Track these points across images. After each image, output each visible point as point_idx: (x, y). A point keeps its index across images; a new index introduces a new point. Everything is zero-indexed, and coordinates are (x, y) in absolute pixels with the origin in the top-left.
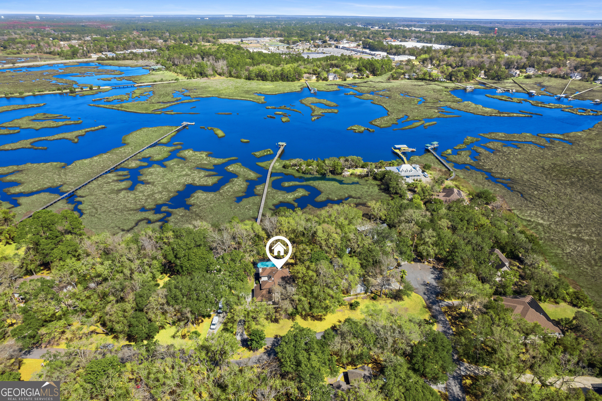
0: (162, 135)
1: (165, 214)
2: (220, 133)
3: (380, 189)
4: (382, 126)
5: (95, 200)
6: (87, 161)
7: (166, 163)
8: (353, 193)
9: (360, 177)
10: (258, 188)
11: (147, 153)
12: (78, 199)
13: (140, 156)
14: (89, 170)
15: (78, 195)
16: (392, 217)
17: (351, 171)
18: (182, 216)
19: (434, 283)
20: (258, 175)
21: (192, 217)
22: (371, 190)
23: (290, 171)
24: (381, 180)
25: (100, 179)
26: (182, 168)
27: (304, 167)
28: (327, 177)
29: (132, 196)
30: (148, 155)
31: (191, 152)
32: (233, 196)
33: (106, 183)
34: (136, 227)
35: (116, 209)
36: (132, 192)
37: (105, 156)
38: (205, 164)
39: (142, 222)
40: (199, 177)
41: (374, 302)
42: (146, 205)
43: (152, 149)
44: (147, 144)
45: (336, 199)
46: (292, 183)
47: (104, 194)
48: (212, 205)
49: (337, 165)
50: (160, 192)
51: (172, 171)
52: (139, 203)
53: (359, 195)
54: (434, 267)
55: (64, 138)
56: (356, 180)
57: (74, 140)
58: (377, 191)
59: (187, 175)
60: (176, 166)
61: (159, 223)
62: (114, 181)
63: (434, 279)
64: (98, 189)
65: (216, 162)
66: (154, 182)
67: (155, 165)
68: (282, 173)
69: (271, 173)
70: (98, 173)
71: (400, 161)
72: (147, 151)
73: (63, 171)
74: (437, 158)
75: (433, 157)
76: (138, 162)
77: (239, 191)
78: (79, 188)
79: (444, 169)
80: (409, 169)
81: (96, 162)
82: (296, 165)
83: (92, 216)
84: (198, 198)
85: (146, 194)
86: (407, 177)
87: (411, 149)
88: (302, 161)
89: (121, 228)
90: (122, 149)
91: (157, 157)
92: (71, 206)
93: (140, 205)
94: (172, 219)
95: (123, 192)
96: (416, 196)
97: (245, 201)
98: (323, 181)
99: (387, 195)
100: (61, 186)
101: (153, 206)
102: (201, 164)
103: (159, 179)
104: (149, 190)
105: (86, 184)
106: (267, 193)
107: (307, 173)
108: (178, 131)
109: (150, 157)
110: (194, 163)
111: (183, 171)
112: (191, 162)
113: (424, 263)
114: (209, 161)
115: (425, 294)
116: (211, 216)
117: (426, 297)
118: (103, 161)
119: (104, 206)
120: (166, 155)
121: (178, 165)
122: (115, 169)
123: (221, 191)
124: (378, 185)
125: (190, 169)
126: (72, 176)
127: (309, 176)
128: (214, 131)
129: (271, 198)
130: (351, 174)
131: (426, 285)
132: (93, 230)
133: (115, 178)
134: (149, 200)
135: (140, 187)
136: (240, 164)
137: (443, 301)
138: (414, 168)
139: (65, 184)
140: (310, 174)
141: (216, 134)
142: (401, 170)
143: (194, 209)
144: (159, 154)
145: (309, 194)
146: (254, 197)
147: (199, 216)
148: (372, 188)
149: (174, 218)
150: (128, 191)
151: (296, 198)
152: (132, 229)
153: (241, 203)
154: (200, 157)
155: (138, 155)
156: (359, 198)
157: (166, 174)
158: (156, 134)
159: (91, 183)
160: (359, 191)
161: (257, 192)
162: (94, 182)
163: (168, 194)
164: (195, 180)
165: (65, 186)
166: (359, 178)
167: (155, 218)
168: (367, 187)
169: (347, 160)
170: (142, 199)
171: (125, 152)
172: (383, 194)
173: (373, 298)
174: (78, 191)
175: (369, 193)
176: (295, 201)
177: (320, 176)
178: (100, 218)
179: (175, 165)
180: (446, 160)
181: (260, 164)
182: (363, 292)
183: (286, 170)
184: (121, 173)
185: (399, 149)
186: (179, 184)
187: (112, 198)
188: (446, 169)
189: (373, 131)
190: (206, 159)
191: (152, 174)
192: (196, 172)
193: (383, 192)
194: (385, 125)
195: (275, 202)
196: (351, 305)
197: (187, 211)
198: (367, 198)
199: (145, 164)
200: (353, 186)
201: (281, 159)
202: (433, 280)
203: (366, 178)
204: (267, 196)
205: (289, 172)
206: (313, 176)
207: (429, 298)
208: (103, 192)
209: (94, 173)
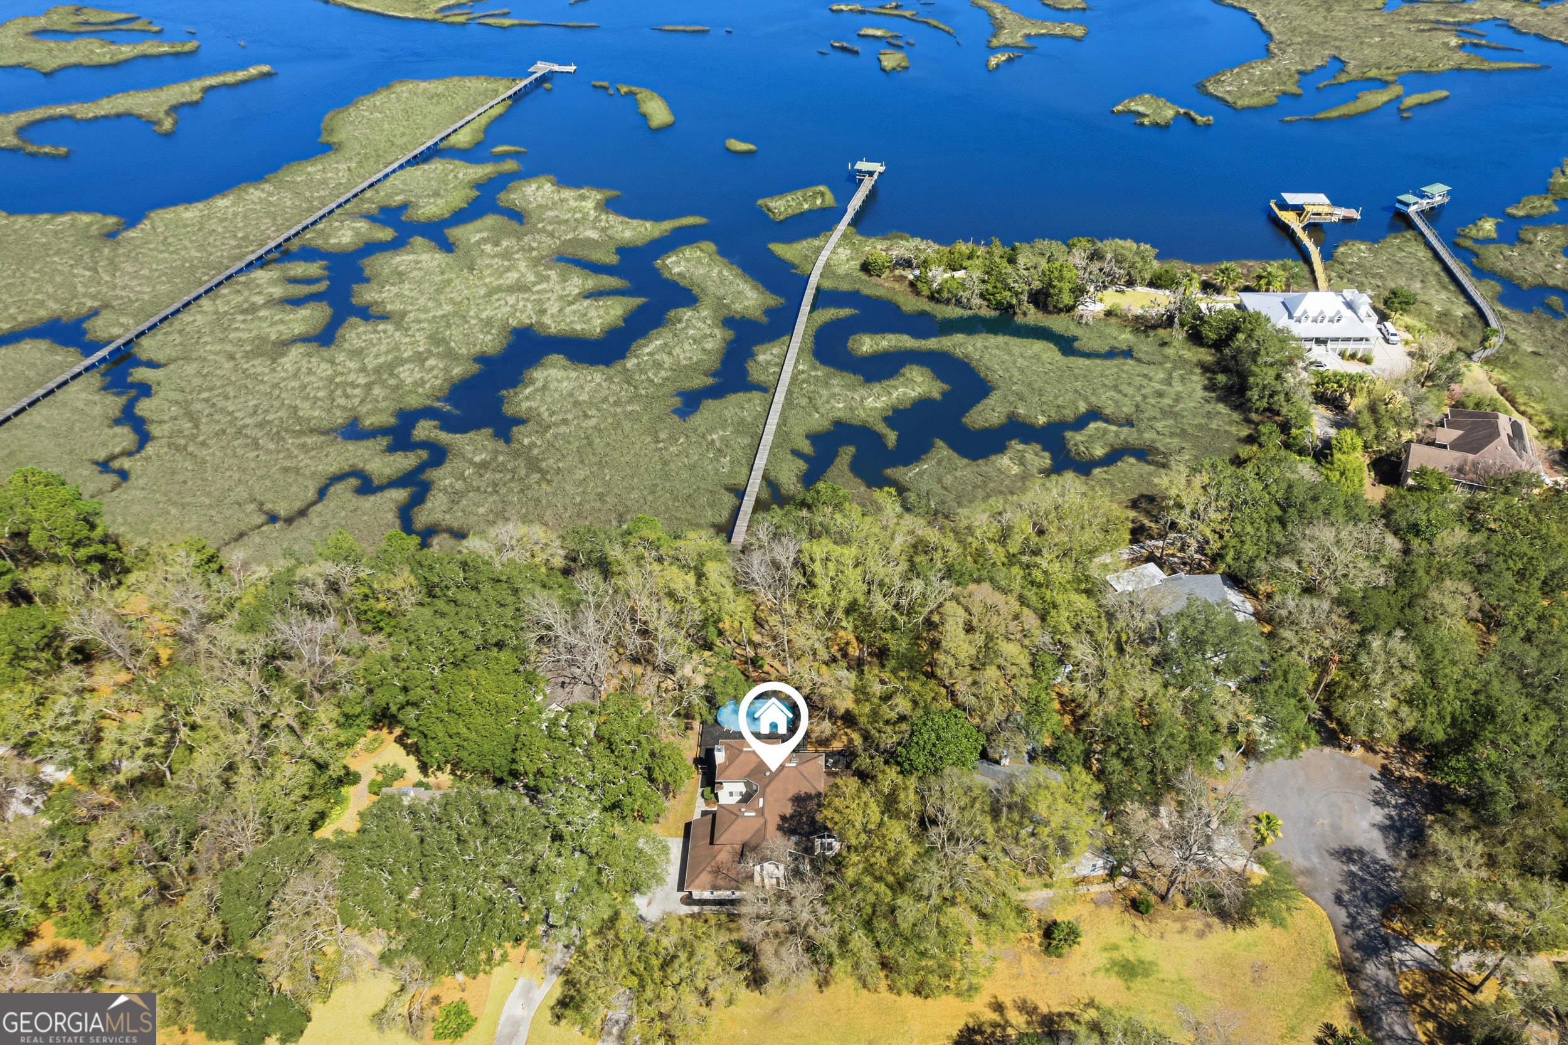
0: (459, 112)
1: (424, 454)
2: (658, 112)
3: (1210, 387)
4: (1240, 103)
5: (197, 381)
6: (190, 213)
7: (456, 233)
8: (1106, 401)
9: (1143, 325)
10: (761, 358)
11: (395, 191)
12: (141, 374)
13: (373, 201)
14: (194, 253)
15: (144, 356)
16: (1250, 550)
17: (1111, 298)
18: (484, 465)
19: (1379, 848)
20: (772, 301)
21: (514, 471)
22: (1178, 387)
23: (885, 286)
24: (1218, 345)
25: (224, 291)
26: (507, 255)
27: (939, 275)
28: (1019, 319)
29: (324, 369)
30: (399, 199)
31: (548, 187)
32: (670, 388)
33: (245, 312)
34: (319, 507)
35: (260, 425)
36: (326, 353)
37: (255, 194)
38: (588, 240)
39: (338, 488)
40: (561, 298)
41: (1139, 923)
42: (364, 410)
43: (417, 173)
44: (404, 148)
45: (1042, 420)
46: (887, 342)
47: (231, 357)
48: (593, 422)
49: (1061, 278)
50: (420, 359)
51: (471, 269)
52: (342, 401)
53: (1127, 409)
54: (1385, 771)
55: (128, 115)
56: (1126, 337)
57: (158, 123)
58: (1200, 393)
59: (520, 287)
60: (488, 248)
61: (400, 495)
62: (271, 303)
63: (1383, 829)
64: (212, 332)
65: (628, 234)
66: (404, 314)
67: (418, 241)
68: (857, 293)
69: (818, 289)
70: (220, 266)
71: (1299, 268)
72: (395, 181)
73: (106, 251)
74: (1437, 256)
75: (1422, 253)
76: (362, 225)
77: (693, 368)
78: (150, 329)
79: (1461, 309)
80: (1329, 314)
81: (221, 220)
82: (908, 264)
83: (178, 448)
84: (545, 388)
85: (371, 363)
86: (1320, 341)
87: (1341, 212)
88: (930, 249)
89: (268, 506)
90: (313, 169)
91: (430, 209)
92: (114, 403)
93: (344, 408)
94: (443, 477)
95: (296, 351)
96: (1348, 434)
97: (710, 408)
98: (1001, 339)
99: (1236, 416)
100: (94, 313)
101: (386, 419)
102: (576, 241)
103: (422, 301)
104: (383, 348)
105: (178, 311)
106: (794, 379)
107: (948, 302)
108: (516, 97)
109: (405, 206)
110: (552, 235)
111: (508, 270)
112: (543, 230)
113: (1349, 748)
114: (604, 230)
115: (1339, 900)
116: (580, 474)
117: (1342, 915)
118: (245, 217)
119: (223, 410)
120: (456, 198)
121: (497, 244)
122: (283, 254)
123: (631, 363)
124: (1205, 368)
125: (535, 263)
126: (135, 275)
127: (952, 312)
128: (636, 104)
129: (804, 402)
130: (1109, 313)
131: (1347, 854)
132: (173, 511)
133: (277, 292)
134: (377, 391)
135: (355, 333)
136: (710, 246)
137: (1409, 938)
138: (1350, 305)
139: (106, 306)
140: (959, 302)
141: (644, 116)
142: (1297, 314)
143: (525, 437)
144: (436, 194)
145: (943, 394)
146: (741, 396)
147: (540, 470)
148: (1183, 379)
149: (453, 475)
150: (311, 347)
151: (896, 410)
152: (302, 513)
153: (698, 420)
154: (574, 210)
155: (369, 194)
156: (1130, 423)
157: (449, 281)
158: (438, 110)
159: (193, 308)
160: (1130, 391)
161: (756, 374)
162: (205, 302)
163: (446, 369)
164: (543, 312)
165: (106, 315)
166: (1136, 330)
167: (388, 471)
168: (1161, 375)
169: (1096, 256)
170: (353, 385)
171: (325, 182)
172: (1221, 407)
173: (1137, 906)
174: (145, 341)
175: (1167, 401)
176: (888, 421)
177: (994, 314)
178: (204, 462)
179: (485, 240)
180: (1471, 265)
181: (780, 249)
182: (1101, 872)
183: (875, 279)
184: (299, 269)
185: (1299, 209)
186: (489, 323)
187: (256, 375)
188: (1470, 310)
189: (1207, 126)
190: (597, 219)
191: (401, 276)
192: (552, 274)
193: (1220, 399)
194: (1255, 101)
195: (818, 421)
196: (1049, 931)
197: (501, 445)
198: (1159, 425)
199: (386, 234)
200: (1111, 367)
201: (861, 232)
202: (1376, 834)
203: (1161, 332)
204: (789, 392)
205: (880, 292)
206: (969, 312)
207: (1353, 926)
208: (229, 348)
209: (209, 266)
